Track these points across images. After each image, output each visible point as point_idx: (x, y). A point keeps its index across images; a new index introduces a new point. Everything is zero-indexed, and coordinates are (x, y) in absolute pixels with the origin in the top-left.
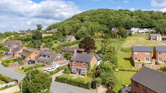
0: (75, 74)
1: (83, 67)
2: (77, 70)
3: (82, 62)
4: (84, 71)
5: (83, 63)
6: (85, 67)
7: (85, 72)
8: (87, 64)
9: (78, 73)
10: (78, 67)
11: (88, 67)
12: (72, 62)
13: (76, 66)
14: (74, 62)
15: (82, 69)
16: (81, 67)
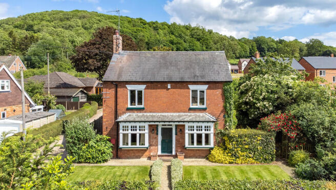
0: (139, 157)
1: (190, 109)
2: (153, 129)
3: (182, 84)
4: (203, 132)
5: (192, 87)
6: (204, 110)
7: (207, 136)
8: (218, 92)
9: (160, 147)
10: (158, 112)
11: (221, 104)
12: (119, 89)
13: (145, 112)
14: (130, 87)
15: (189, 122)
16: (179, 112)
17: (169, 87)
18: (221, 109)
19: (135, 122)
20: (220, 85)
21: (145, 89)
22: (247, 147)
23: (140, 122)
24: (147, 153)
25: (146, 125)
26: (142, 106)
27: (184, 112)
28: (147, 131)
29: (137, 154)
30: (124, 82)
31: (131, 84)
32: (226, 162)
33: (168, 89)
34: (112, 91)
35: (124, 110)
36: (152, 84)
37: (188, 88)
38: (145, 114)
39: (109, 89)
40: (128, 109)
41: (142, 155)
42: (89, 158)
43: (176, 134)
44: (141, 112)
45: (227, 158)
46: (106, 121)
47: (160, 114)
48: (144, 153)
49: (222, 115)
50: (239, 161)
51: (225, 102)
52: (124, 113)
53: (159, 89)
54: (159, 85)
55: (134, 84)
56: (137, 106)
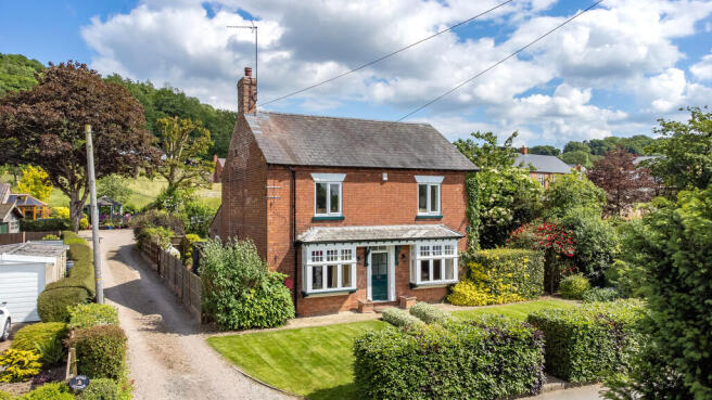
2: (363, 254)
4: (443, 256)
5: (420, 179)
6: (438, 219)
7: (449, 263)
8: (457, 189)
9: (370, 289)
10: (367, 224)
11: (463, 209)
12: (298, 181)
13: (345, 225)
14: (318, 178)
15: (422, 239)
16: (401, 224)
17: (385, 178)
18: (463, 216)
19: (335, 242)
20: (461, 176)
21: (345, 181)
22: (510, 275)
23: (343, 242)
24: (348, 303)
25: (353, 247)
26: (339, 214)
27: (409, 223)
28: (354, 260)
29: (332, 306)
30: (307, 166)
31: (320, 172)
32: (484, 303)
33: (383, 182)
34: (285, 186)
35: (308, 222)
36: (356, 173)
37: (415, 182)
38: (346, 228)
39: (280, 181)
40: (315, 221)
41: (340, 307)
42: (261, 318)
43: (397, 264)
44: (337, 226)
45: (485, 295)
46: (274, 244)
47: (371, 228)
48: (342, 303)
49: (464, 227)
50: (500, 299)
51: (469, 206)
52: (308, 227)
53: (368, 181)
54: (369, 175)
55: (325, 172)
56: (329, 214)
